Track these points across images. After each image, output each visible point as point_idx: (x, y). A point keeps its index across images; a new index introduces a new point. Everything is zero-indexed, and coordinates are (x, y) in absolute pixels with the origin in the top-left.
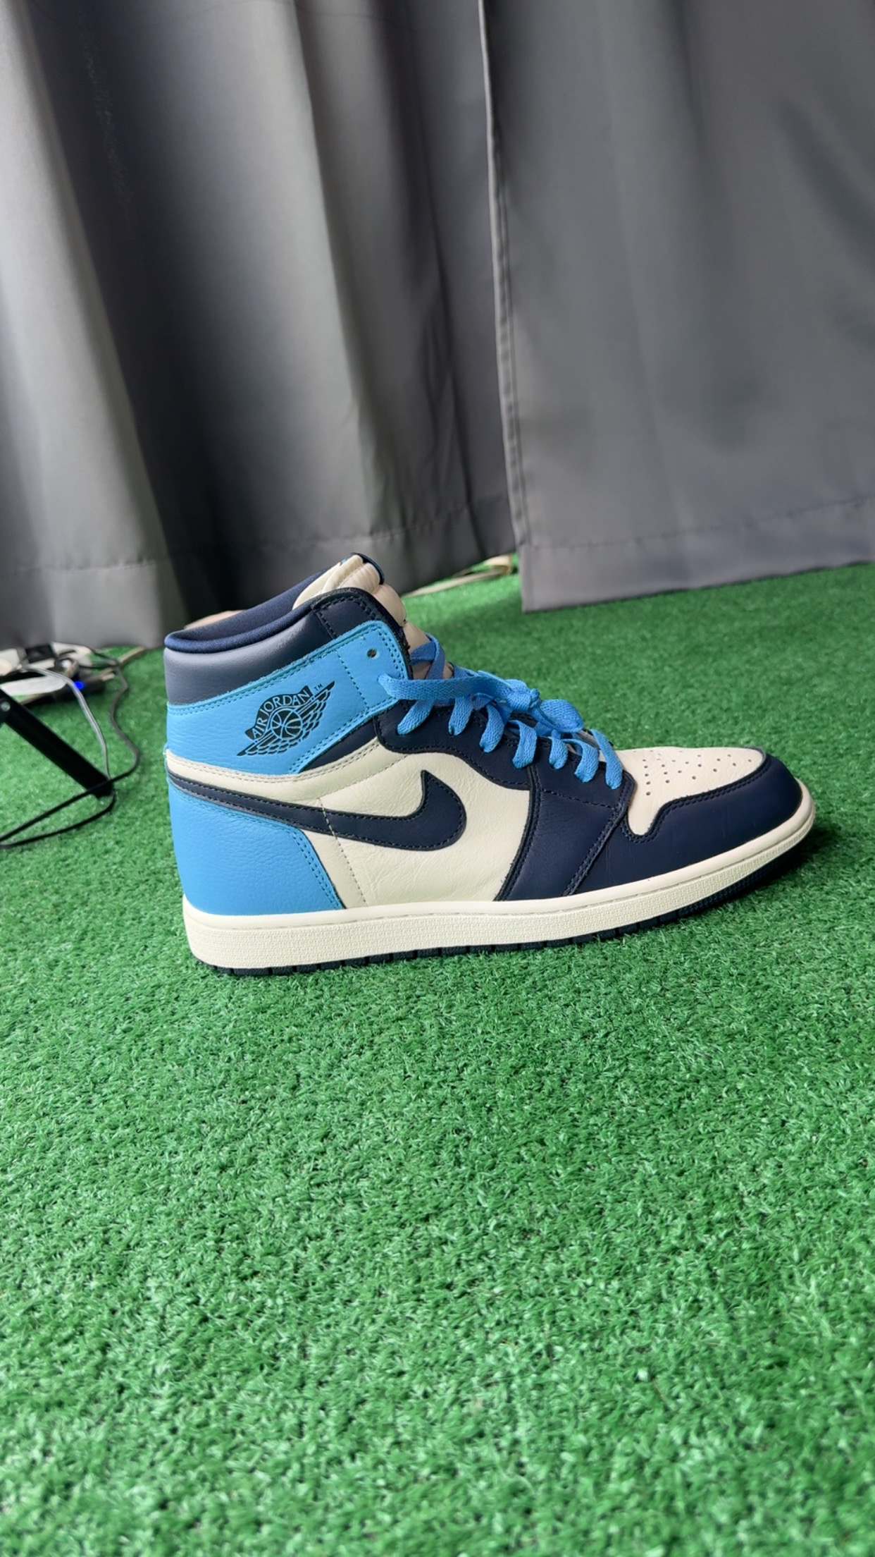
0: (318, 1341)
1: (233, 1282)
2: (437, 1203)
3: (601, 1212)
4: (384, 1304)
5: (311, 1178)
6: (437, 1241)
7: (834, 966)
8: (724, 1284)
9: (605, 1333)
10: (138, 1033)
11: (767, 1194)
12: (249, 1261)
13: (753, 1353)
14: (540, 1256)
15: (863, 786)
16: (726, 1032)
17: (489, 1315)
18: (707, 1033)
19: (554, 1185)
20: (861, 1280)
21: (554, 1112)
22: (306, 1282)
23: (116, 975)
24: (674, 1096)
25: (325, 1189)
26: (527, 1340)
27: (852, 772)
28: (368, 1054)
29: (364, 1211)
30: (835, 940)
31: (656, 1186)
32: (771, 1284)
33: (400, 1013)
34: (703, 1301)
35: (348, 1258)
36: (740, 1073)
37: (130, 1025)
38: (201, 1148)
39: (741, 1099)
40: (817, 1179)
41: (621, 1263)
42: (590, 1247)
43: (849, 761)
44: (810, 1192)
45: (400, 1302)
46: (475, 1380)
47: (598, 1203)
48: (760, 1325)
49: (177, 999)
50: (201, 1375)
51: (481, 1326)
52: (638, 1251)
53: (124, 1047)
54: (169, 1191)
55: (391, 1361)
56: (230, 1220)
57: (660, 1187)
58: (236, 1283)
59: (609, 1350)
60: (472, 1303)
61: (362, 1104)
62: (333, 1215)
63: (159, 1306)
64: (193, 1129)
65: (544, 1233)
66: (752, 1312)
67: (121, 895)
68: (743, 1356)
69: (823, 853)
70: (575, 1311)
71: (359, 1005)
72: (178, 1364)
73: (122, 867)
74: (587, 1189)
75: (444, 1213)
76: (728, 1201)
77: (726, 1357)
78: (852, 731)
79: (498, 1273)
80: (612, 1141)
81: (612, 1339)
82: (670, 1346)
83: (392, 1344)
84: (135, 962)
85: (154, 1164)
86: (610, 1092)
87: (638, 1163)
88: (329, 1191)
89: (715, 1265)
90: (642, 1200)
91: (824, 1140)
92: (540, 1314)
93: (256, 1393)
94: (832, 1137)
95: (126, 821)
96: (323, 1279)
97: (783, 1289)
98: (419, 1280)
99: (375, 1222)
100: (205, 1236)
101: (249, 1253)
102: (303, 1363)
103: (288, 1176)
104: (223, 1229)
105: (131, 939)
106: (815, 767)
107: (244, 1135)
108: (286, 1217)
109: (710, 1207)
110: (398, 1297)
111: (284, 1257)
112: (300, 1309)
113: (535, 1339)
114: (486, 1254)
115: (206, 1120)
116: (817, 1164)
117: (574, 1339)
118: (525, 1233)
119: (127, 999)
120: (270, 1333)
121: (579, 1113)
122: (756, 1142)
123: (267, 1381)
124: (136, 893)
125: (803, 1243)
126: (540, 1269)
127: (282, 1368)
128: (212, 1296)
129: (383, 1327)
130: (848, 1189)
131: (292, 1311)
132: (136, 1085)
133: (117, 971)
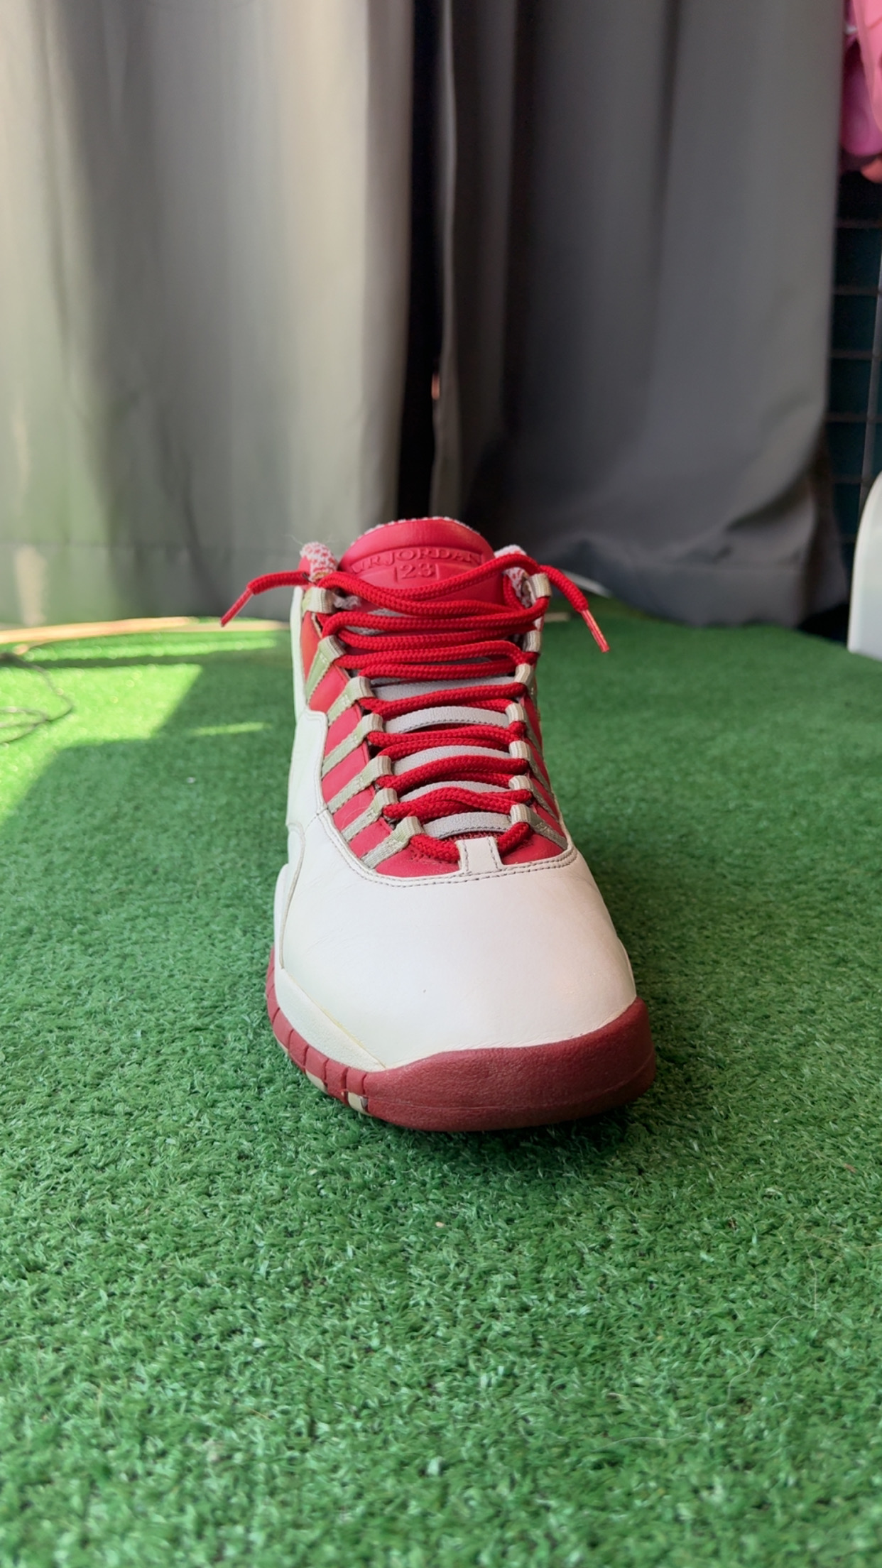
11: (613, 1252)
28: (150, 1064)
33: (201, 1023)
34: (520, 1376)
81: (396, 1418)
113: (295, 1413)
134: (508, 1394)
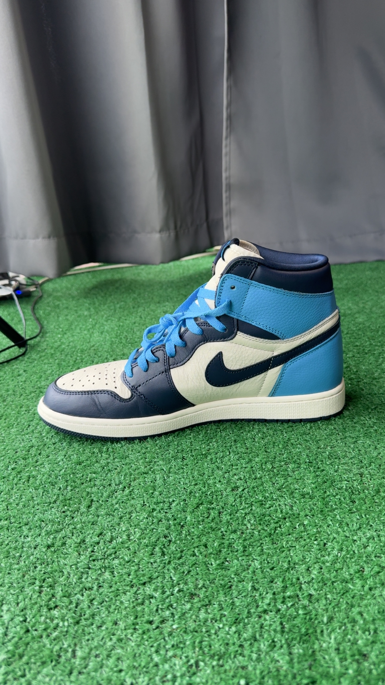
0: (82, 648)
1: (45, 610)
2: (150, 576)
3: (230, 587)
4: (117, 630)
5: (91, 556)
6: (148, 596)
7: (356, 462)
8: (288, 633)
9: (226, 656)
10: (19, 471)
11: (313, 583)
12: (54, 600)
13: (300, 675)
14: (198, 609)
15: (375, 369)
16: (301, 493)
17: (169, 641)
18: (292, 493)
19: (209, 570)
20: (357, 637)
21: (213, 530)
22: (81, 613)
23: (13, 439)
24: (273, 525)
25: (96, 563)
26: (186, 657)
27: (371, 362)
28: (127, 491)
29: (114, 577)
30: (357, 448)
31: (259, 575)
32: (312, 636)
33: (145, 470)
34: (276, 642)
35: (103, 602)
36: (306, 515)
37: (16, 466)
38: (40, 535)
39: (306, 530)
40: (339, 577)
41: (238, 616)
42: (223, 606)
43: (370, 356)
44: (335, 584)
45: (125, 629)
46: (157, 678)
47: (230, 582)
48: (304, 659)
49: (40, 454)
50: (21, 663)
51: (164, 646)
52: (246, 611)
53: (11, 477)
54: (21, 556)
55: (116, 663)
56: (48, 576)
57: (261, 575)
58: (46, 612)
59: (227, 667)
60: (161, 633)
61: (121, 518)
62: (99, 578)
63: (6, 621)
64: (37, 525)
65: (201, 596)
66: (301, 651)
67: (22, 398)
68: (294, 677)
69: (355, 402)
70: (212, 642)
71: (126, 464)
72: (10, 656)
73: (25, 384)
74: (225, 574)
75: (153, 581)
76: (294, 586)
77: (285, 676)
78: (372, 342)
79: (176, 617)
80: (241, 548)
81: (229, 660)
82: (258, 667)
83: (119, 654)
84: (23, 433)
85: (16, 541)
86: (242, 521)
87: (252, 561)
88: (98, 564)
89: (285, 622)
90: (252, 582)
91: (344, 556)
92: (194, 642)
93: (47, 675)
94: (348, 554)
95: (30, 361)
96: (89, 613)
97: (317, 639)
98: (136, 618)
99: (118, 584)
100: (35, 583)
101: (55, 595)
102: (73, 660)
103: (79, 554)
104: (44, 580)
105: (23, 421)
106: (354, 358)
107: (61, 530)
108: (76, 577)
109: (285, 588)
110: (125, 627)
111: (71, 598)
112: (75, 629)
113: (190, 657)
114: (171, 606)
115: (44, 520)
116: (340, 569)
117: (210, 658)
118: (192, 595)
119: (16, 452)
120: (59, 641)
121: (226, 532)
122: (311, 554)
123: (53, 669)
124: (29, 397)
125: (329, 613)
126: (197, 616)
127: (62, 663)
128: (33, 617)
129: (115, 643)
130: (354, 584)
131: (72, 631)
132: (13, 498)
133: (14, 437)
134: (271, 650)
